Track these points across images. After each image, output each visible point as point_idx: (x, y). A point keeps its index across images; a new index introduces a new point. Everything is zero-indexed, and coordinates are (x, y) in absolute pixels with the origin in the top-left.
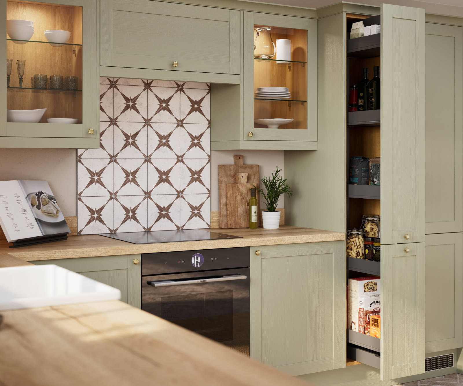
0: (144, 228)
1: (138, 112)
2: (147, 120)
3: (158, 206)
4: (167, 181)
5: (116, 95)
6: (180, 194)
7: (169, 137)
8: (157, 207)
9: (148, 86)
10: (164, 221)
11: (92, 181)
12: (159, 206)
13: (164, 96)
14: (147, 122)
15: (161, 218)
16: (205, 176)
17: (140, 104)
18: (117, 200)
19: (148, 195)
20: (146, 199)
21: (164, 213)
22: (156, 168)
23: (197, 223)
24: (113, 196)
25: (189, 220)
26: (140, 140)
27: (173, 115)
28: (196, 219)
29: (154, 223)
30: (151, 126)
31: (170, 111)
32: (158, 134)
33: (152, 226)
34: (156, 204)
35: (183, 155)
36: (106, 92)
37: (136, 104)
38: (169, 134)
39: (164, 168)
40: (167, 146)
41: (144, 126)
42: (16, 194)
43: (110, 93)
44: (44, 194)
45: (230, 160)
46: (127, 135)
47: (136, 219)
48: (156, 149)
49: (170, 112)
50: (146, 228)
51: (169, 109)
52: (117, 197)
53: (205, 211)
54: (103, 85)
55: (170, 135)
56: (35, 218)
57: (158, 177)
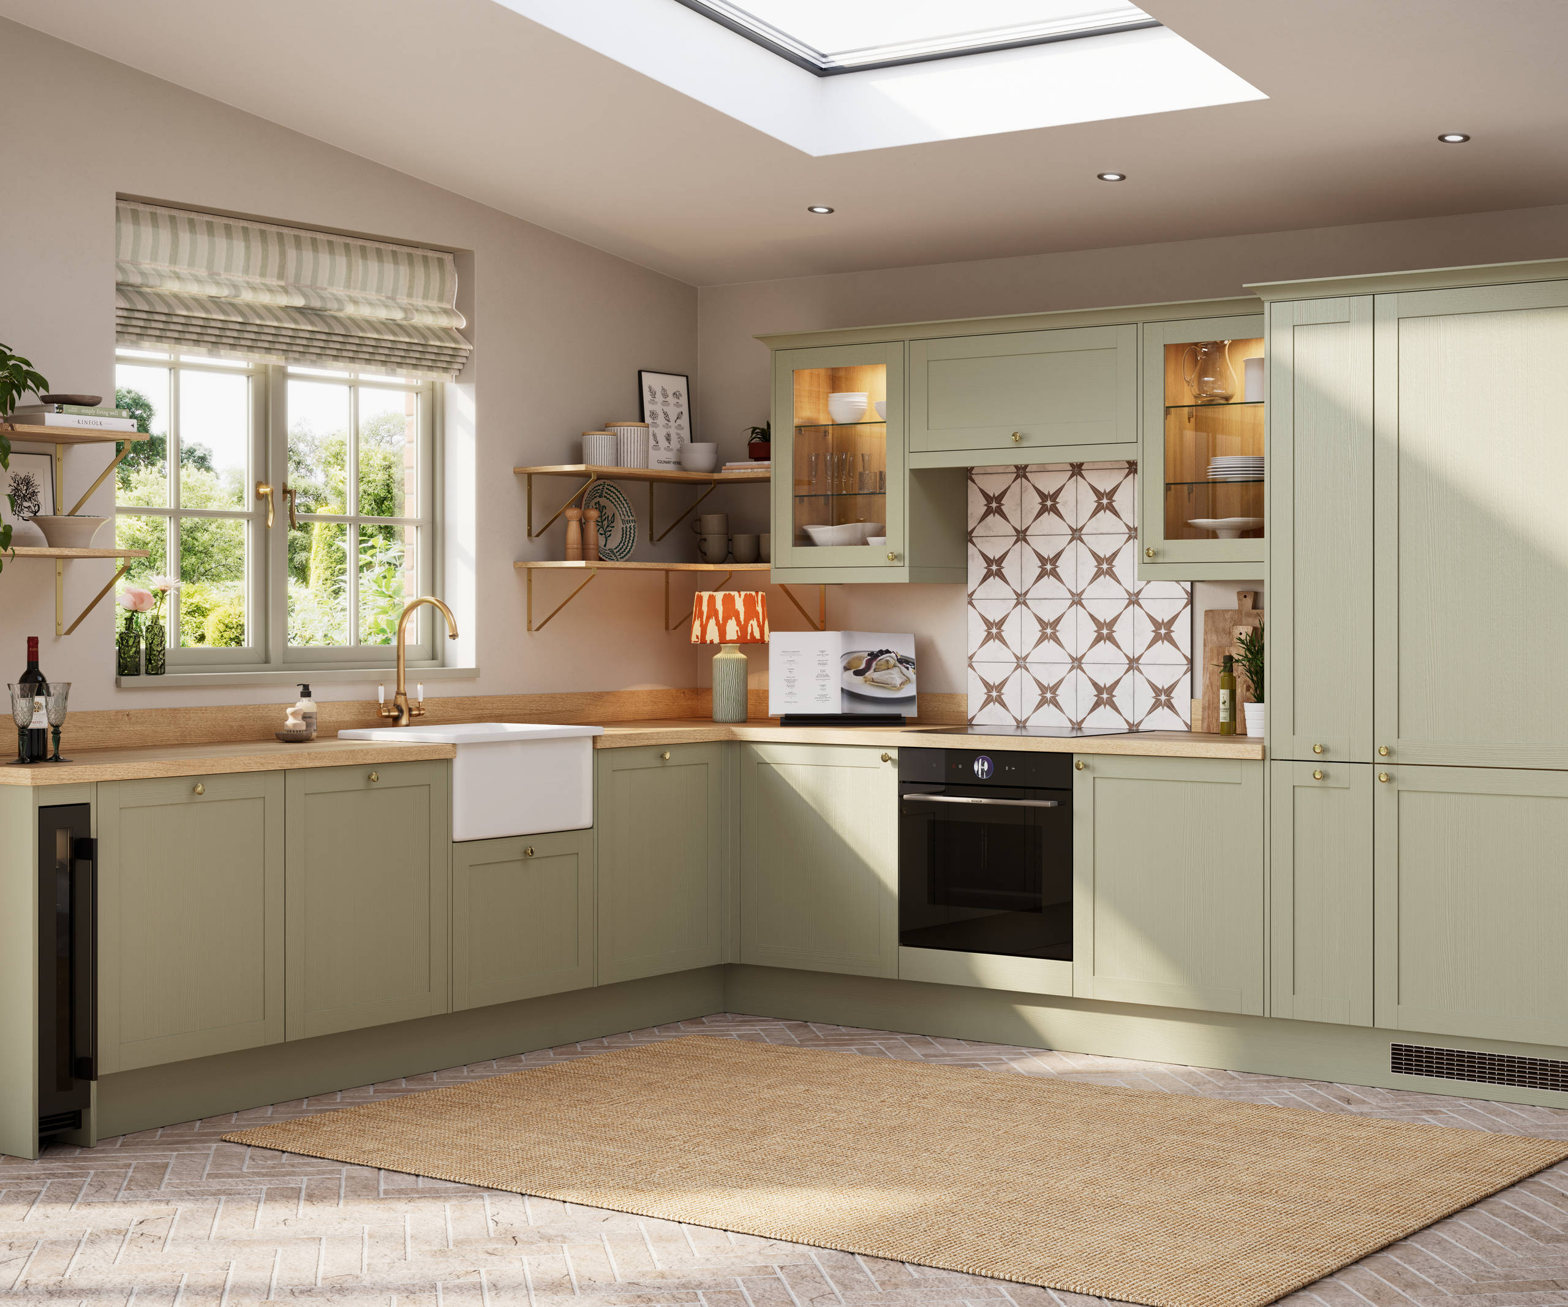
0: (1071, 721)
1: (1061, 517)
2: (1076, 530)
3: (1095, 684)
4: (1110, 638)
5: (1026, 491)
6: (1133, 663)
7: (1114, 559)
8: (1093, 684)
9: (1077, 469)
10: (1104, 711)
11: (989, 637)
12: (1097, 684)
13: (1105, 486)
14: (1076, 534)
15: (1099, 706)
16: (1181, 631)
17: (1064, 503)
18: (1027, 669)
19: (1077, 663)
20: (1075, 670)
21: (1105, 696)
22: (1091, 616)
23: (1163, 720)
24: (1021, 663)
25: (1150, 712)
26: (1064, 567)
27: (1121, 519)
28: (1163, 712)
29: (1088, 714)
30: (1082, 541)
31: (1116, 511)
32: (1094, 554)
33: (1085, 718)
34: (1091, 680)
35: (1139, 592)
36: (1009, 487)
37: (1058, 503)
38: (1113, 554)
39: (1105, 616)
40: (1110, 576)
41: (1071, 541)
42: (823, 652)
43: (1016, 486)
44: (893, 654)
45: (1229, 600)
46: (1043, 557)
47: (1057, 705)
48: (1091, 582)
49: (1116, 513)
50: (1075, 721)
51: (1113, 507)
52: (1027, 665)
53: (1181, 697)
54: (1005, 475)
55: (1115, 555)
56: (842, 690)
57: (1095, 631)
